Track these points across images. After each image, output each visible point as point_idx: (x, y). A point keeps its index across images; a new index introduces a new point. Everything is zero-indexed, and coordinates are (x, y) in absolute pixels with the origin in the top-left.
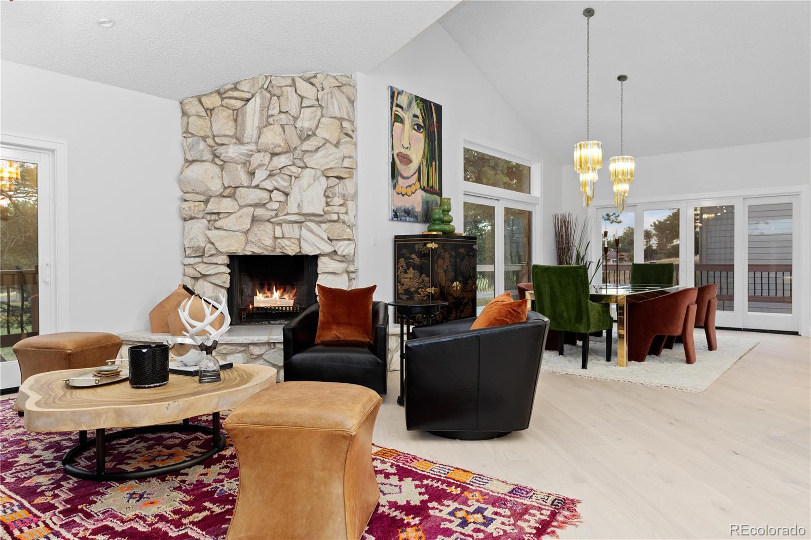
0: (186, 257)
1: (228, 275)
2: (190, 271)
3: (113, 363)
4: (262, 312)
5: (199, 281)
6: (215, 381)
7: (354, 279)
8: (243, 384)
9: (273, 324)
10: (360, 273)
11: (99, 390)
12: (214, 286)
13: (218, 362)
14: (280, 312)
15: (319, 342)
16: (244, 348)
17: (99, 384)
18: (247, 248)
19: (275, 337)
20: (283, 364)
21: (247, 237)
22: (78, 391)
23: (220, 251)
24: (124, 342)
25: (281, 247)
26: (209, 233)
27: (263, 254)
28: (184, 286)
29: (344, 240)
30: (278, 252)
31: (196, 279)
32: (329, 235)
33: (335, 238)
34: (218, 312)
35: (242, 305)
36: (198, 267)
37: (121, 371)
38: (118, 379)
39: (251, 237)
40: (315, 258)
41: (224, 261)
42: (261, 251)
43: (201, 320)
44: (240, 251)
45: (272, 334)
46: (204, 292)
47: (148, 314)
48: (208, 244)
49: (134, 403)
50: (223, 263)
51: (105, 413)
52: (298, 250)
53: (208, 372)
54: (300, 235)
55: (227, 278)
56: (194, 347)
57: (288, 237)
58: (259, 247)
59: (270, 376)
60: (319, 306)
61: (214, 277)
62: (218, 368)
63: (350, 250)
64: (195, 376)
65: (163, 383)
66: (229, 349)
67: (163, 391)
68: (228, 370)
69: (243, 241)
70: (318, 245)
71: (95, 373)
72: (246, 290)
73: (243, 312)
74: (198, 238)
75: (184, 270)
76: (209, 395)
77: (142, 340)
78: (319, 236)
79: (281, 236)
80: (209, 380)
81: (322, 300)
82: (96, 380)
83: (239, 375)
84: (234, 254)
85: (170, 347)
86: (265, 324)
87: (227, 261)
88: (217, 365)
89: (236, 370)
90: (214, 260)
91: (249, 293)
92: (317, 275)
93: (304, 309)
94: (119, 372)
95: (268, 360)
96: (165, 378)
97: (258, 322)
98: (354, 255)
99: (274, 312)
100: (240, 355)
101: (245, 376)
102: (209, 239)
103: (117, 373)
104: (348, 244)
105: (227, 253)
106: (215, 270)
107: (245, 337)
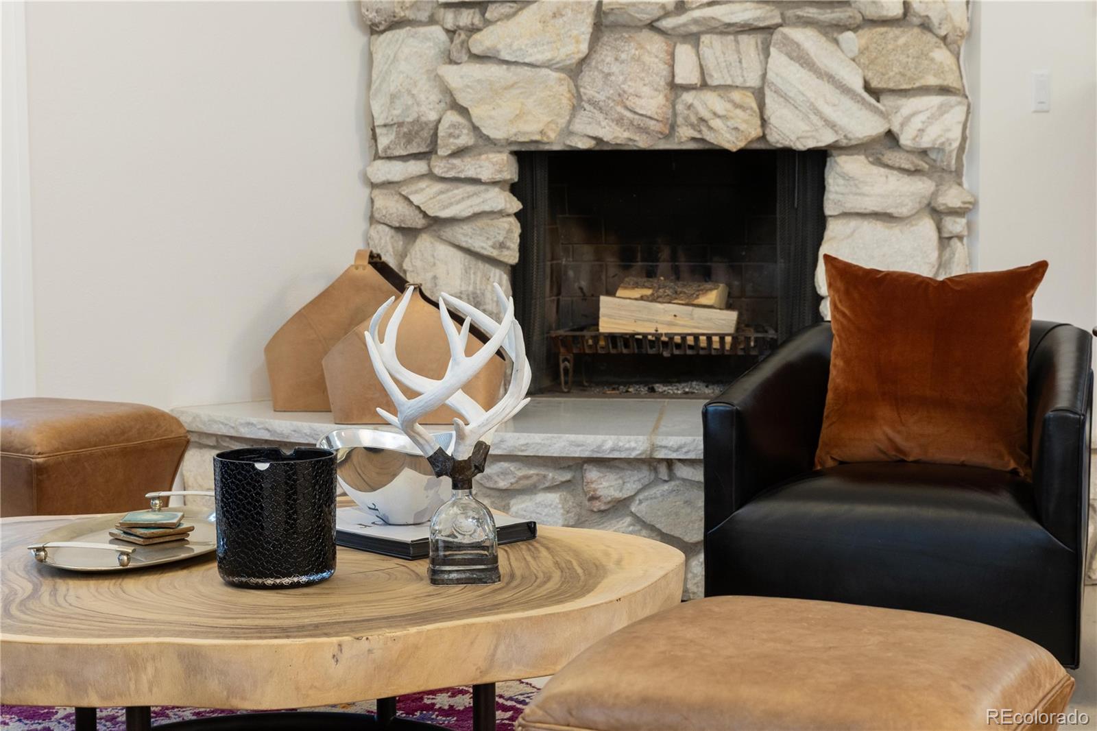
0: (377, 157)
1: (513, 220)
2: (389, 205)
3: (166, 501)
4: (625, 351)
5: (418, 241)
6: (480, 581)
7: (960, 238)
8: (574, 597)
9: (664, 395)
10: (983, 218)
11: (132, 585)
12: (468, 257)
13: (491, 517)
14: (689, 352)
15: (830, 463)
16: (567, 476)
17: (131, 565)
18: (578, 126)
19: (673, 441)
20: (702, 538)
21: (577, 87)
22: (74, 585)
23: (488, 138)
24: (193, 438)
25: (693, 119)
26: (455, 76)
27: (631, 146)
28: (372, 256)
29: (925, 90)
30: (684, 139)
31: (408, 233)
32: (870, 75)
33: (891, 85)
34: (488, 350)
35: (558, 328)
36: (416, 192)
37: (192, 529)
38: (183, 555)
39: (592, 87)
40: (818, 159)
41: (500, 171)
42: (626, 135)
43: (437, 373)
44: (552, 136)
45: (662, 429)
46: (435, 278)
47: (263, 350)
48: (449, 113)
49: (235, 632)
50: (498, 177)
51: (154, 659)
52: (755, 132)
53: (460, 547)
54: (764, 76)
55: (510, 231)
56: (411, 460)
57: (722, 83)
58: (619, 121)
59: (662, 573)
60: (832, 336)
61: (467, 228)
62: (491, 536)
63: (949, 130)
64: (415, 558)
65: (319, 576)
66: (520, 474)
67: (317, 601)
68: (523, 546)
69: (565, 101)
70: (828, 111)
71: (115, 531)
72: (571, 273)
73: (562, 350)
74: (415, 92)
75: (372, 201)
76: (464, 626)
77: (246, 433)
78: (831, 78)
79: (694, 79)
80: (463, 576)
81: (844, 315)
82: (123, 553)
83: (557, 563)
84: (533, 148)
85: (340, 456)
86: (637, 395)
87: (510, 172)
88: (488, 528)
89: (548, 548)
90: (468, 167)
91: (583, 284)
92: (820, 222)
93: (774, 347)
94: (185, 532)
95: (648, 520)
96: (325, 562)
97: (613, 385)
98: (961, 148)
99: (666, 354)
100: (554, 498)
101: (580, 571)
102: (452, 95)
103: (178, 536)
104: (941, 106)
105: (511, 143)
106: (468, 202)
107: (572, 437)
